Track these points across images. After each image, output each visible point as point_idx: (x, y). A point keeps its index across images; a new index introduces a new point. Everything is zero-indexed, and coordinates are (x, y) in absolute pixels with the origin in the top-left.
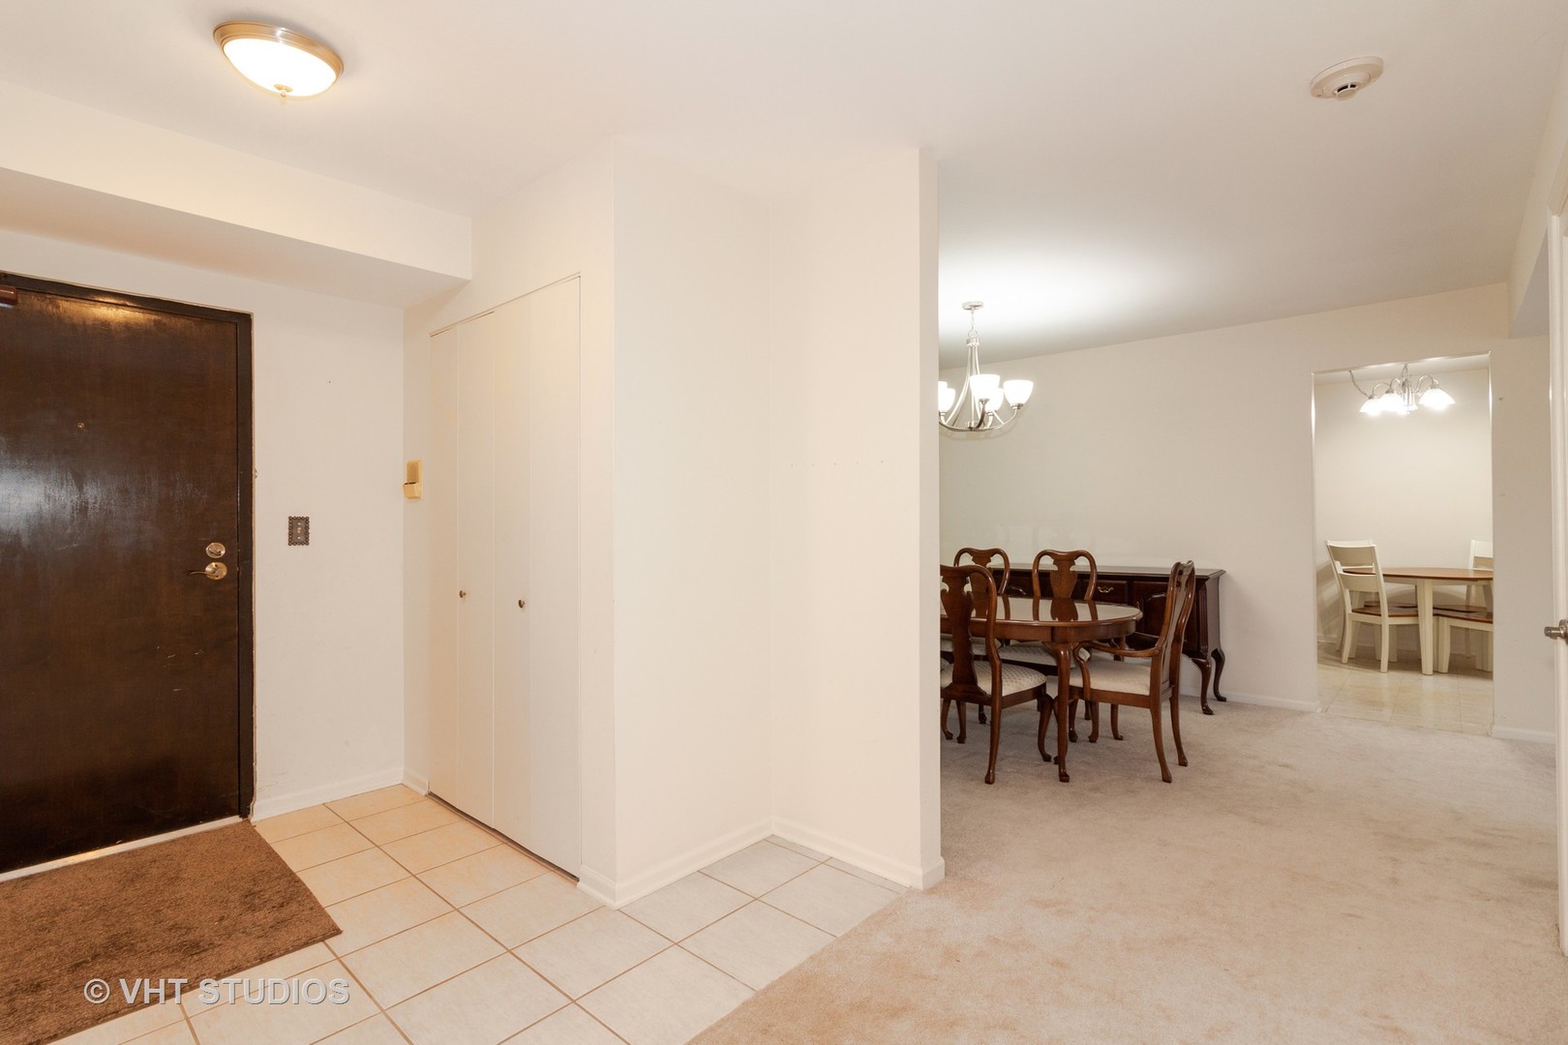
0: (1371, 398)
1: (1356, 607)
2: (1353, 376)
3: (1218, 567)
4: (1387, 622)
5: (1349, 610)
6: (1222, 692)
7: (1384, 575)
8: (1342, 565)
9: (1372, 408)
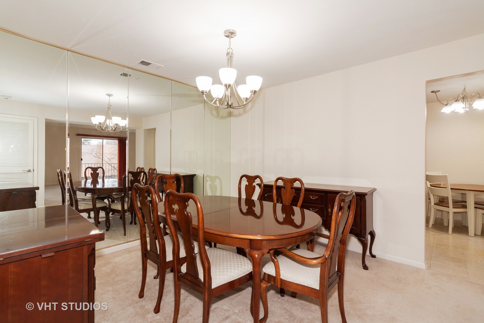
0: (446, 105)
1: (435, 202)
2: (437, 96)
3: (372, 186)
4: (451, 210)
5: (433, 203)
6: (374, 253)
7: (451, 189)
8: (429, 182)
9: (446, 110)
